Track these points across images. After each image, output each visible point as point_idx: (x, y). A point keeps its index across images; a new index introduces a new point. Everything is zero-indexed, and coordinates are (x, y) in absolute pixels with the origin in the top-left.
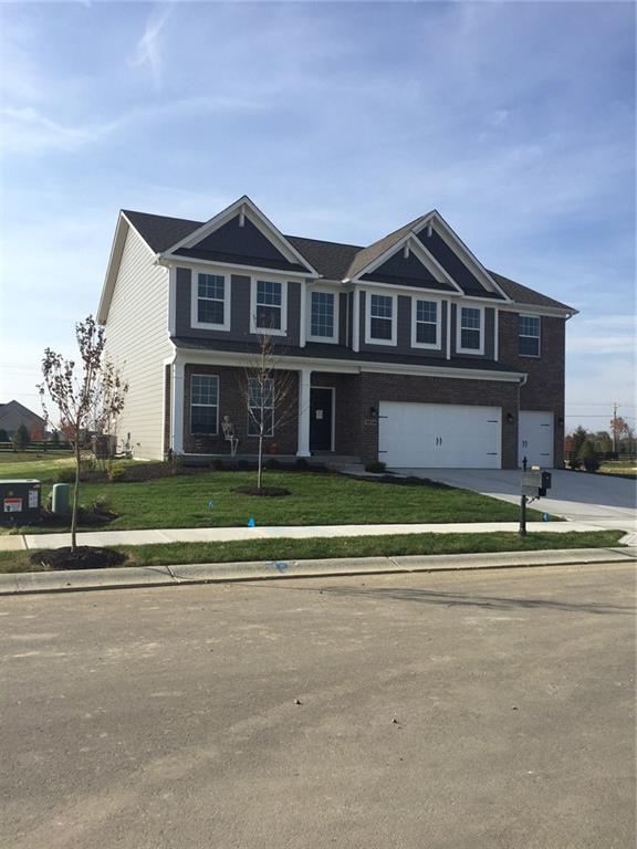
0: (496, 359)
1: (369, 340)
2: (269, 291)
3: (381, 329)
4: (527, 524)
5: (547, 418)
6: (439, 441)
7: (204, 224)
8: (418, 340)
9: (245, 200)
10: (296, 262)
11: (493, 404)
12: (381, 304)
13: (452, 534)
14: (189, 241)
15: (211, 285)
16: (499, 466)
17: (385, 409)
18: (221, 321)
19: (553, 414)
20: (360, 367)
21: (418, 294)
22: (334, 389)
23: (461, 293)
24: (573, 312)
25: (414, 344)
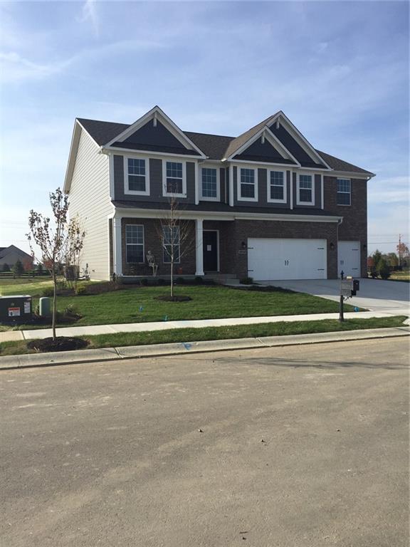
0: (322, 208)
1: (240, 198)
2: (174, 169)
3: (247, 191)
4: (345, 314)
5: (356, 245)
6: (287, 263)
7: (130, 126)
8: (272, 197)
9: (157, 109)
10: (191, 149)
11: (321, 237)
12: (247, 175)
13: (296, 322)
14: (121, 137)
15: (136, 165)
16: (326, 277)
17: (251, 243)
18: (143, 189)
19: (360, 242)
20: (234, 216)
21: (271, 167)
22: (218, 231)
23: (299, 165)
24: (372, 175)
25: (269, 200)
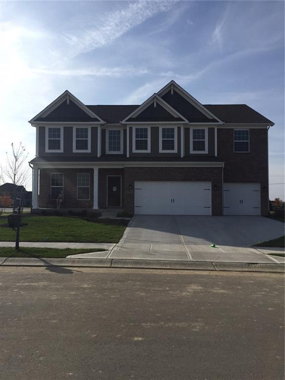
0: (216, 155)
1: (134, 151)
2: (82, 133)
3: (141, 145)
5: (257, 187)
9: (67, 92)
11: (205, 180)
12: (141, 133)
15: (54, 132)
16: (211, 215)
18: (59, 148)
19: (260, 184)
21: (162, 125)
22: (121, 176)
23: (187, 122)
25: (161, 151)
